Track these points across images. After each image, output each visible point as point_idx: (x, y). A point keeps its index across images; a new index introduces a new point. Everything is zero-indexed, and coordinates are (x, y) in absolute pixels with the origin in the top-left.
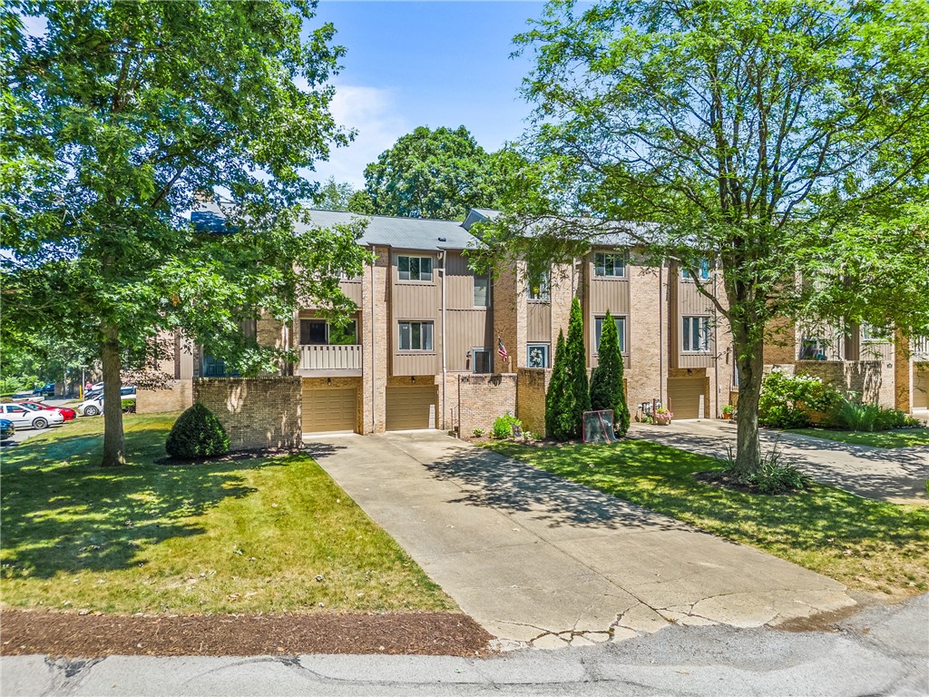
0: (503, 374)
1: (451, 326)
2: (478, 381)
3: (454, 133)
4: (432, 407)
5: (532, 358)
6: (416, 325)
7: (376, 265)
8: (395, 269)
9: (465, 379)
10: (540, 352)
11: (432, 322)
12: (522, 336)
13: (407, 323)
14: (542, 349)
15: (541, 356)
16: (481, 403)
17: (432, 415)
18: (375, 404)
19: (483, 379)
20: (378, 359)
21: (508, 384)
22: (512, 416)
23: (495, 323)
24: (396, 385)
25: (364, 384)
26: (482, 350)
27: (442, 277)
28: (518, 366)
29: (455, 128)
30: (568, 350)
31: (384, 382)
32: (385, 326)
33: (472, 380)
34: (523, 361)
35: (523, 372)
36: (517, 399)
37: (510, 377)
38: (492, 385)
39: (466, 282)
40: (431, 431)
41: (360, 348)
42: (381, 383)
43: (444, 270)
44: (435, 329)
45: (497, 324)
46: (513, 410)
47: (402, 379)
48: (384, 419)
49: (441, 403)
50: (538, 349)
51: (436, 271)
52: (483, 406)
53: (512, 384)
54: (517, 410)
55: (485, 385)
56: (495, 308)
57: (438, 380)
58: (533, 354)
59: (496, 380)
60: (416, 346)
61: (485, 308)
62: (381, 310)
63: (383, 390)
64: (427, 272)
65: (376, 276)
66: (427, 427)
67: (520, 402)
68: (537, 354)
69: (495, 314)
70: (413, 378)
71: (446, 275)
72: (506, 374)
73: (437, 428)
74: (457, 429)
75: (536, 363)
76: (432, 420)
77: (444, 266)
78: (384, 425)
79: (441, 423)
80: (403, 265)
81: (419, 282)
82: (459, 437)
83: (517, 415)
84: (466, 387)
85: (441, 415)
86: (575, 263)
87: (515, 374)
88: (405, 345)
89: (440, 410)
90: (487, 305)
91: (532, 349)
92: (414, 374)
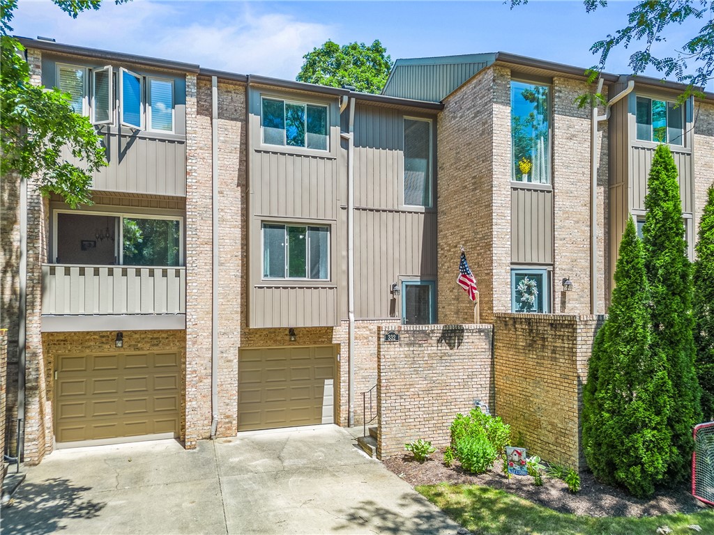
0: (466, 326)
1: (364, 238)
2: (417, 339)
3: (368, 49)
4: (329, 385)
5: (519, 294)
6: (296, 231)
7: (220, 116)
8: (255, 120)
9: (392, 337)
10: (533, 283)
11: (327, 228)
12: (502, 252)
13: (280, 226)
14: (538, 278)
15: (535, 290)
16: (423, 384)
17: (328, 398)
18: (217, 381)
19: (427, 335)
20: (225, 296)
21: (475, 345)
22: (484, 411)
23: (440, 235)
24: (260, 345)
25: (189, 343)
26: (417, 281)
27: (347, 149)
28: (495, 310)
29: (369, 44)
30: (650, 267)
31: (236, 339)
32: (237, 233)
33: (404, 338)
34: (504, 301)
35: (505, 321)
36: (493, 376)
37: (480, 331)
38: (445, 348)
39: (390, 161)
40: (326, 430)
41: (182, 272)
42: (230, 341)
43: (350, 136)
44: (334, 242)
45: (445, 236)
46: (484, 396)
47: (271, 334)
48: (233, 410)
49: (344, 377)
50: (531, 277)
51: (335, 131)
52: (428, 391)
53: (484, 345)
54: (493, 397)
55: (432, 348)
56: (441, 208)
57: (339, 335)
58: (522, 287)
59: (452, 336)
60: (297, 270)
61: (422, 208)
62: (230, 202)
63: (233, 355)
64: (319, 132)
65: (219, 137)
66: (318, 421)
67: (500, 382)
68: (529, 287)
69: (441, 219)
70: (292, 332)
71: (356, 145)
72: (472, 326)
73: (337, 422)
74: (375, 435)
75: (526, 305)
76: (328, 410)
77: (351, 127)
78: (235, 422)
79: (343, 415)
80: (272, 117)
81: (304, 150)
82: (379, 455)
83: (493, 410)
84: (393, 351)
85: (344, 400)
86: (597, 118)
87: (489, 326)
88: (275, 270)
89: (343, 391)
90: (425, 203)
91: (520, 277)
92: (292, 325)
